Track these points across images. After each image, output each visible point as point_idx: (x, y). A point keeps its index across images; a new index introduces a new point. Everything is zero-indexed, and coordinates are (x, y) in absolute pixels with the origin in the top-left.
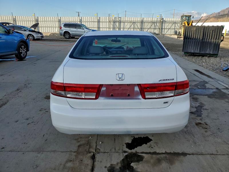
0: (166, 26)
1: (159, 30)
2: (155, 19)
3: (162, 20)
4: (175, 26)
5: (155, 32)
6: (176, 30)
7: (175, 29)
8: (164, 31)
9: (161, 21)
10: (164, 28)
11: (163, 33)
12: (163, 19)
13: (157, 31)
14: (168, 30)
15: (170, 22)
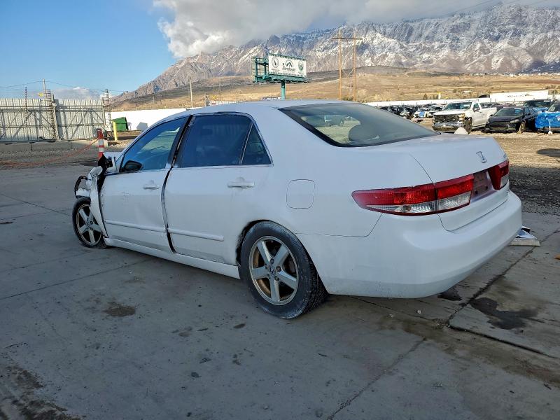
0: (69, 118)
1: (51, 129)
2: (33, 103)
3: (54, 105)
4: (92, 118)
5: (41, 134)
6: (97, 127)
7: (92, 125)
8: (67, 132)
9: (51, 106)
10: (63, 123)
11: (65, 137)
12: (55, 101)
13: (46, 134)
14: (77, 129)
15: (76, 110)
